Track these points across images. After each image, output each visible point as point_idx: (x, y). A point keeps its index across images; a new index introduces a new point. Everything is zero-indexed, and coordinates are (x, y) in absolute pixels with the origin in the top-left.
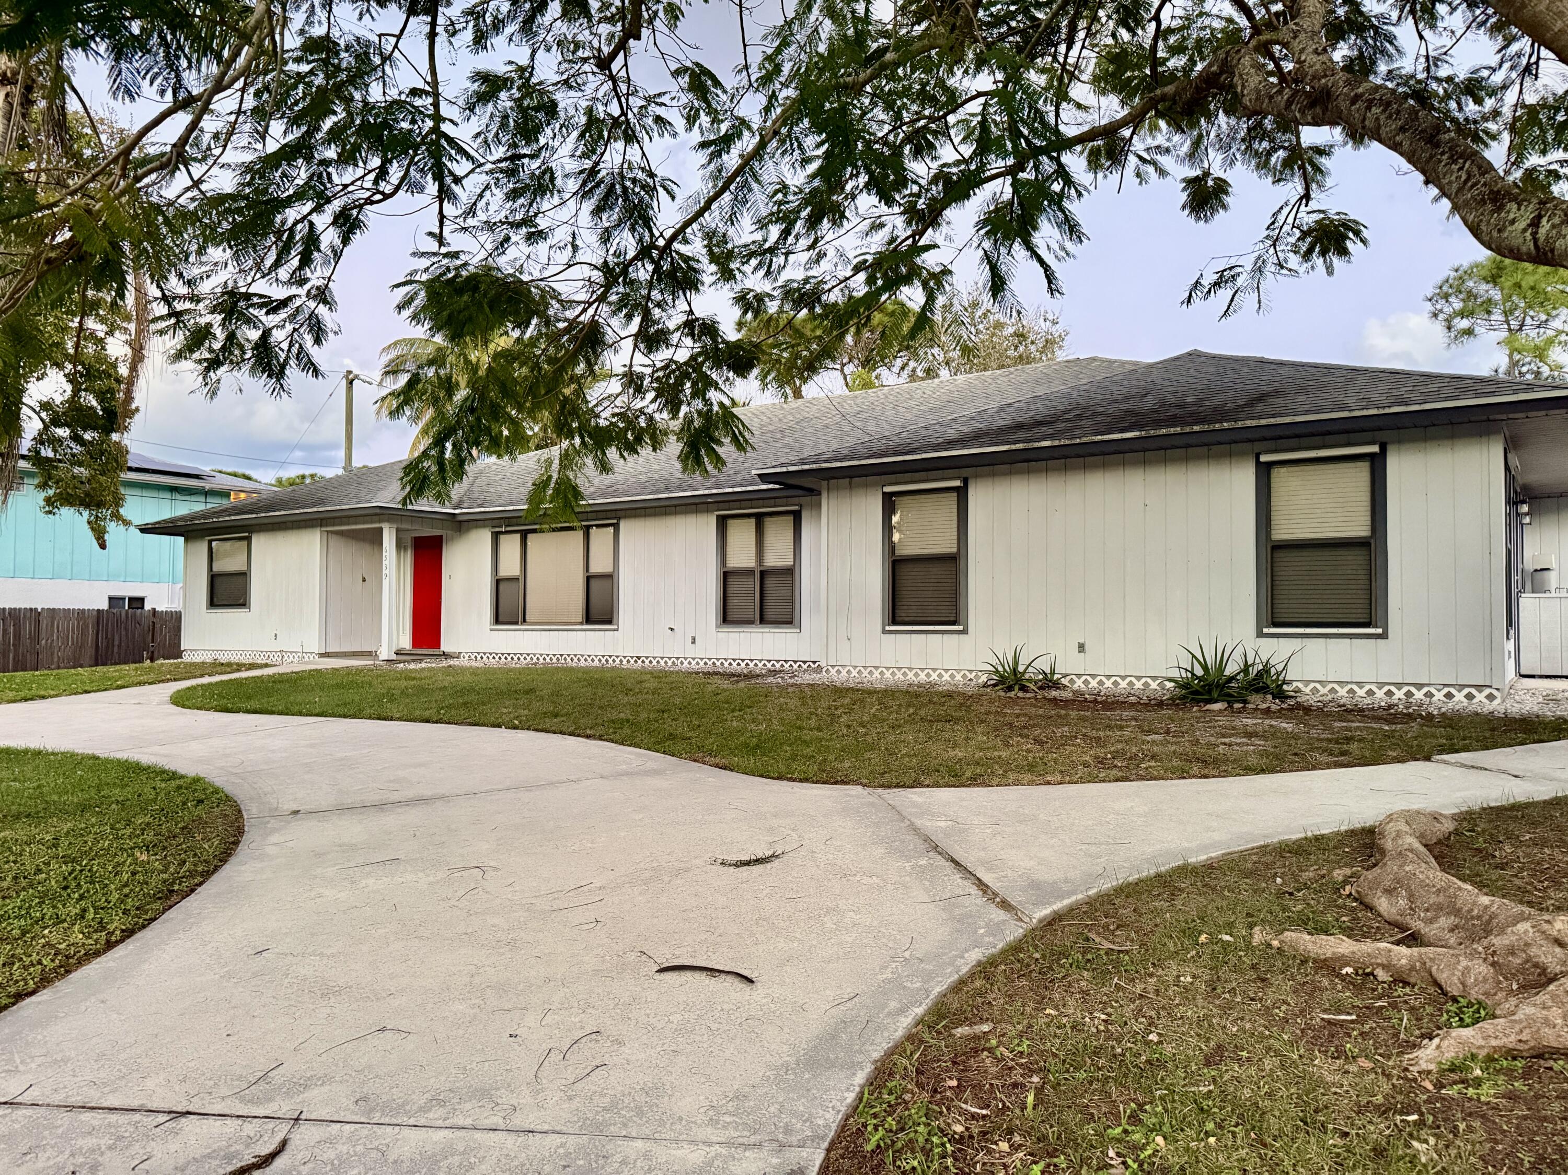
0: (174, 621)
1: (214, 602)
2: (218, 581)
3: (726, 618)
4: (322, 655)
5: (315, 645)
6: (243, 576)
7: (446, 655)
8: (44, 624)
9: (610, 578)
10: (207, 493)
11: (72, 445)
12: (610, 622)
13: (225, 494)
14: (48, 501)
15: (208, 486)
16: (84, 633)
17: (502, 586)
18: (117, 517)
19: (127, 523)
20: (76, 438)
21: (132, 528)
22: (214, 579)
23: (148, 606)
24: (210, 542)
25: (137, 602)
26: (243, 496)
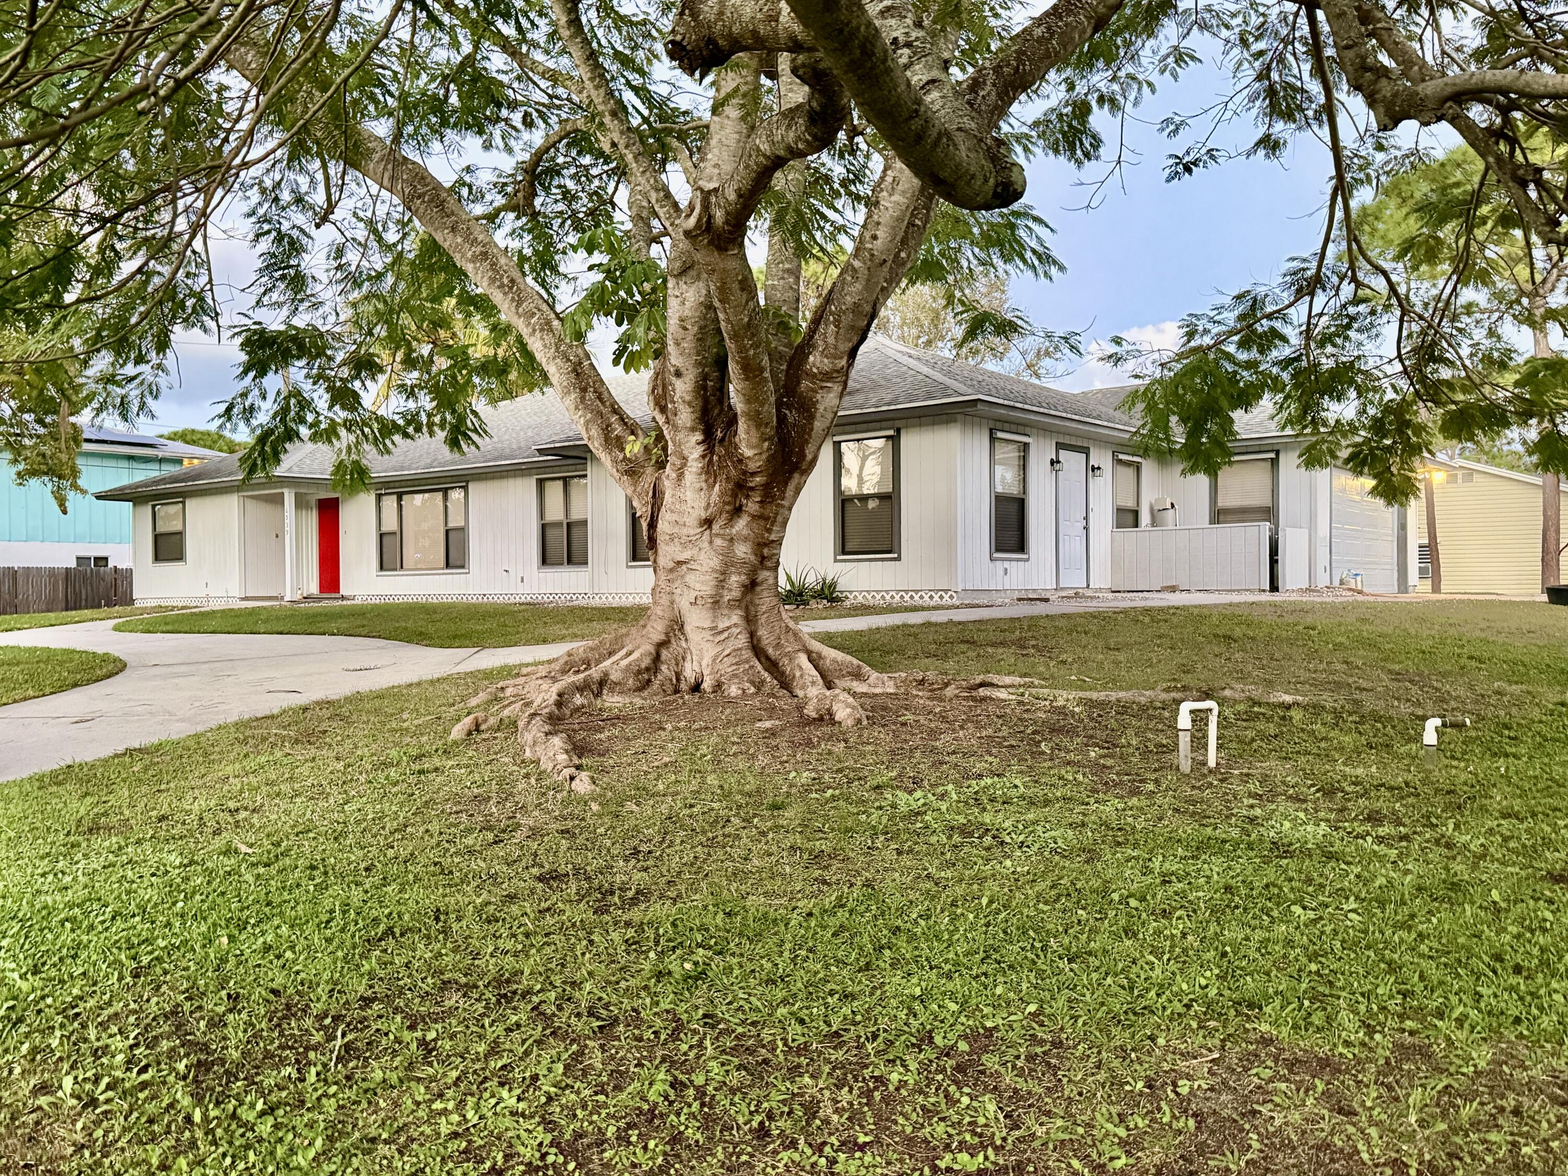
0: (127, 575)
1: (157, 558)
2: (160, 540)
3: (545, 560)
4: (243, 599)
5: (237, 592)
6: (180, 535)
7: (343, 598)
8: (20, 582)
9: (462, 530)
10: (161, 461)
11: (37, 427)
12: (463, 567)
13: (179, 461)
14: (19, 474)
15: (160, 455)
16: (55, 589)
17: (385, 539)
18: (75, 487)
19: (84, 492)
20: (40, 421)
21: (88, 496)
22: (157, 538)
23: (111, 564)
24: (154, 507)
25: (102, 561)
26: (196, 461)
